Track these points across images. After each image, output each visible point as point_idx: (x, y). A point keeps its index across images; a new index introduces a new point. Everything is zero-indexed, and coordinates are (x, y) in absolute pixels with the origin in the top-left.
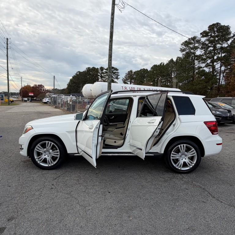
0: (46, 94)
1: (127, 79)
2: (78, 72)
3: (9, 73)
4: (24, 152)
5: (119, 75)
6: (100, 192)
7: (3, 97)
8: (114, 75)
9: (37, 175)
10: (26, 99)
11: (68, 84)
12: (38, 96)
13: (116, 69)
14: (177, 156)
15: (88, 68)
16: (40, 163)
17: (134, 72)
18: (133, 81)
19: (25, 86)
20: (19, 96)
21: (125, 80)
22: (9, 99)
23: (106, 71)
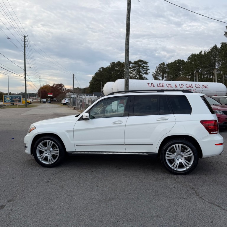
0: (66, 94)
1: (158, 74)
2: (101, 68)
3: (26, 72)
4: (28, 151)
5: (149, 69)
6: (89, 186)
7: (20, 98)
8: (143, 70)
9: (38, 172)
10: (45, 100)
11: (90, 83)
12: (58, 97)
13: (146, 63)
14: (173, 157)
15: (112, 63)
16: (42, 161)
17: (167, 65)
18: (165, 75)
19: (44, 86)
20: (38, 97)
21: (156, 75)
22: (26, 100)
23: (133, 65)
